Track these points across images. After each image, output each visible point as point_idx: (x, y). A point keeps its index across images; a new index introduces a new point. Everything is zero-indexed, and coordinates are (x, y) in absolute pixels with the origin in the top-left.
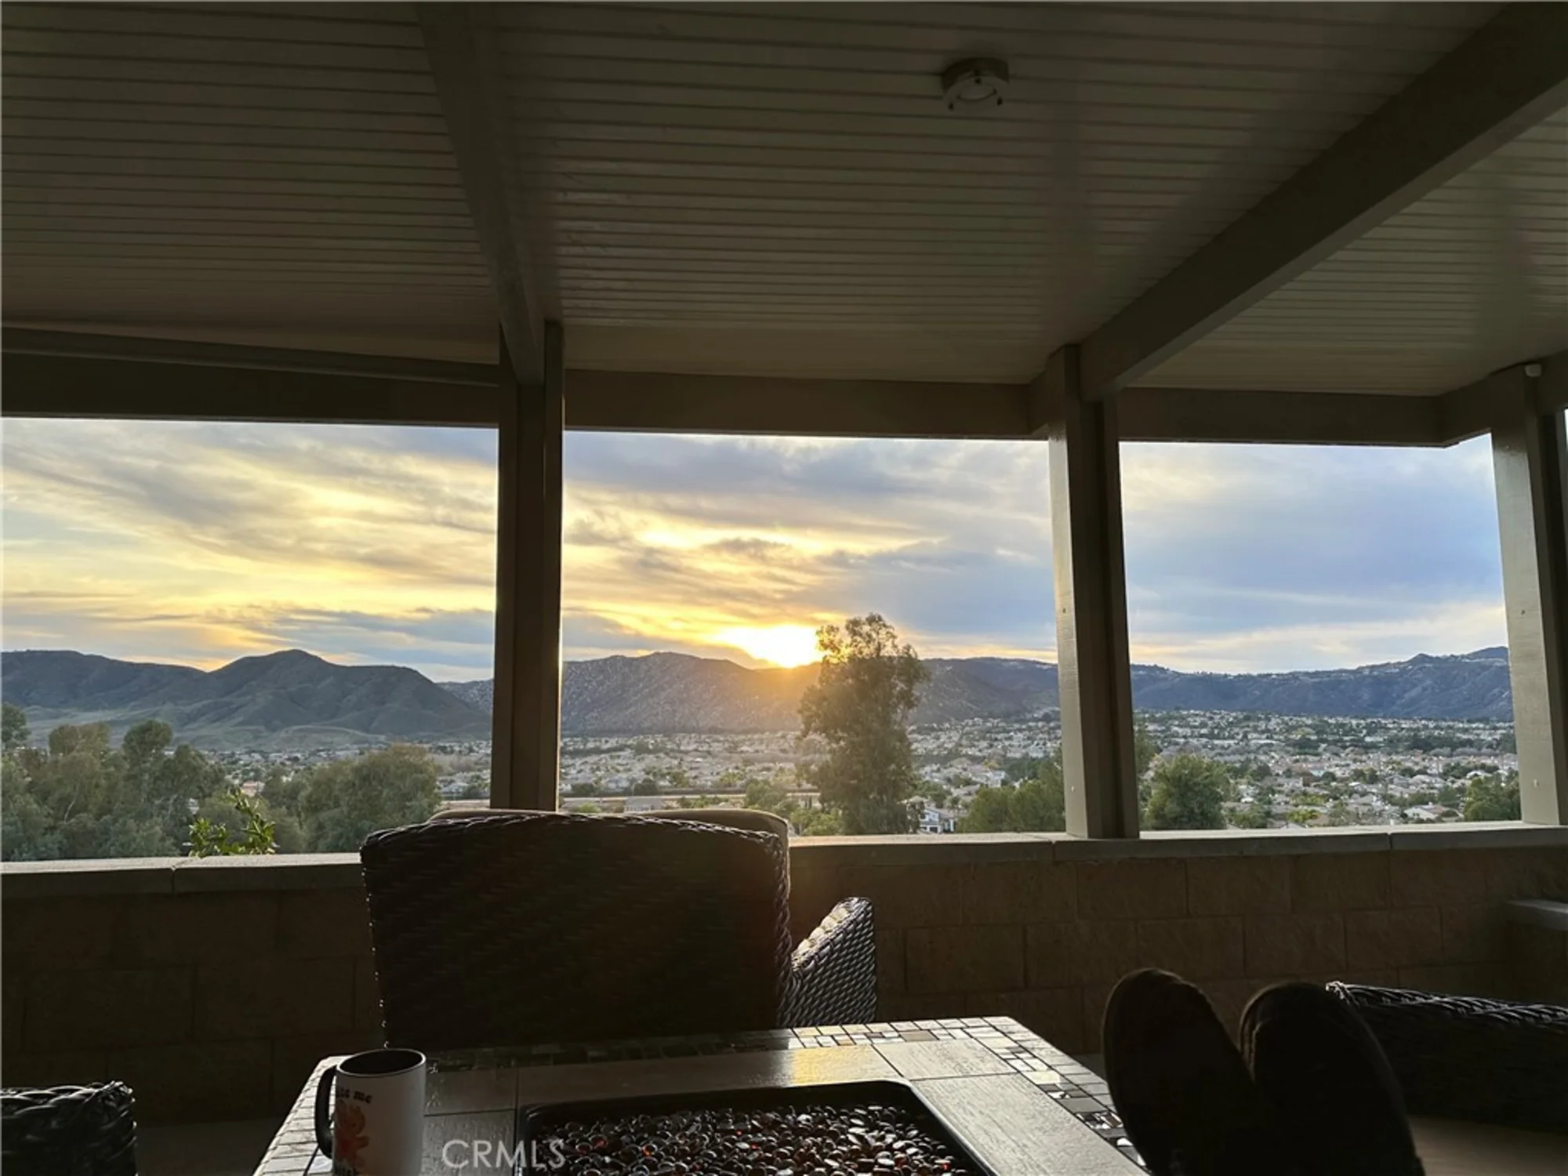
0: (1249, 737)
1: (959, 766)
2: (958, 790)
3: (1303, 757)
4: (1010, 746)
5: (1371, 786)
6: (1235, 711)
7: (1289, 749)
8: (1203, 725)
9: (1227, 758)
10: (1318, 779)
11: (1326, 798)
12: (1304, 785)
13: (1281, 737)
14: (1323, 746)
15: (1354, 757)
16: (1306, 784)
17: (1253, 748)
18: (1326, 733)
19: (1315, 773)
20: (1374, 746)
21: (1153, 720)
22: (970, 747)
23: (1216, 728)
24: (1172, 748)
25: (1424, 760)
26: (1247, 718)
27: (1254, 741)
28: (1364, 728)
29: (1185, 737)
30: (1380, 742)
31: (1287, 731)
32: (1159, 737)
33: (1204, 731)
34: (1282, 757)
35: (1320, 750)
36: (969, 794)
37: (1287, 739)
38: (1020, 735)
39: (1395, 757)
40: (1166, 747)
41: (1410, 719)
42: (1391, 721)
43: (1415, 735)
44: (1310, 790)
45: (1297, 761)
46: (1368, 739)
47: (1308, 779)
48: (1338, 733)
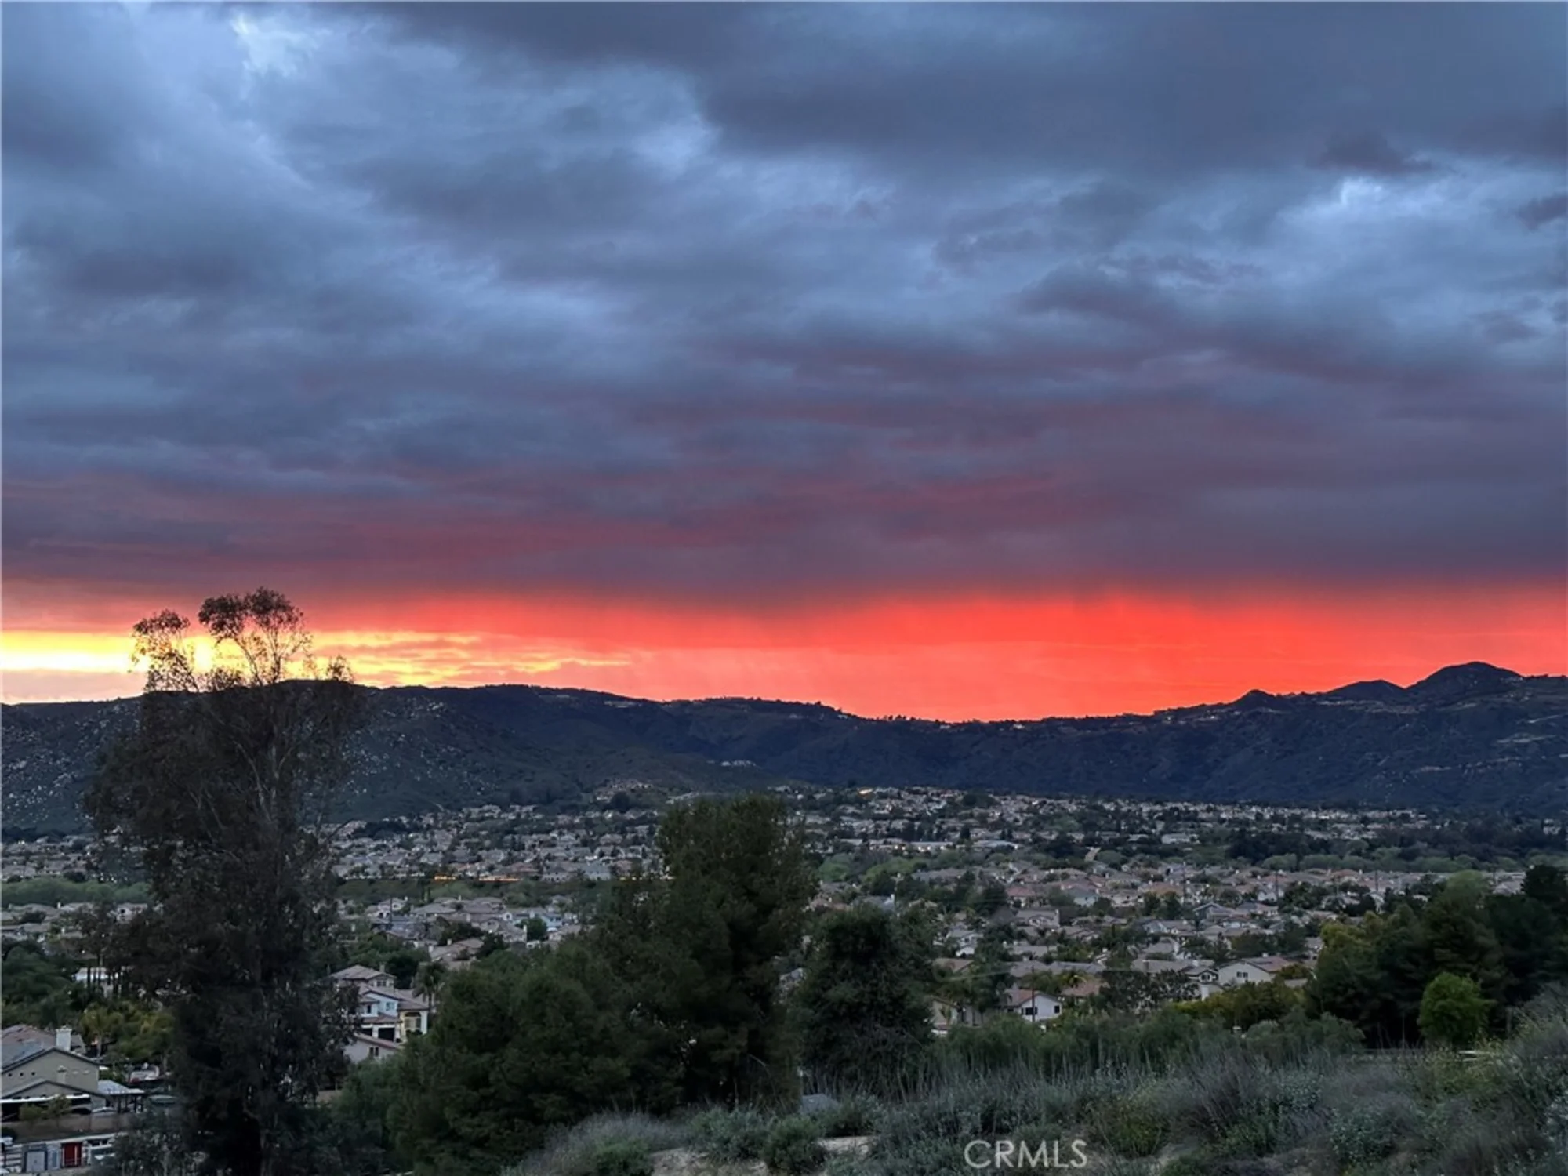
0: (973, 836)
1: (448, 901)
2: (442, 950)
3: (1060, 871)
4: (549, 857)
5: (1171, 923)
6: (953, 789)
7: (1039, 856)
8: (896, 814)
9: (934, 874)
10: (1083, 912)
11: (1097, 945)
12: (1062, 923)
13: (1027, 836)
14: (1094, 851)
15: (1143, 870)
16: (1065, 922)
17: (978, 855)
18: (1100, 829)
19: (1080, 901)
20: (1174, 852)
21: (810, 806)
22: (472, 862)
23: (918, 819)
24: (841, 857)
25: (1254, 875)
26: (970, 802)
27: (980, 843)
28: (1161, 819)
29: (865, 836)
30: (1186, 845)
31: (1036, 824)
32: (820, 836)
33: (899, 825)
34: (1025, 872)
35: (1089, 857)
36: (464, 956)
37: (1037, 840)
38: (568, 837)
39: (1209, 871)
40: (831, 855)
41: (1234, 803)
42: (1204, 807)
43: (1242, 831)
44: (1072, 931)
45: (1052, 878)
46: (1167, 839)
47: (1069, 912)
48: (1118, 830)
